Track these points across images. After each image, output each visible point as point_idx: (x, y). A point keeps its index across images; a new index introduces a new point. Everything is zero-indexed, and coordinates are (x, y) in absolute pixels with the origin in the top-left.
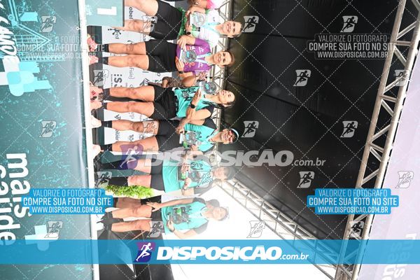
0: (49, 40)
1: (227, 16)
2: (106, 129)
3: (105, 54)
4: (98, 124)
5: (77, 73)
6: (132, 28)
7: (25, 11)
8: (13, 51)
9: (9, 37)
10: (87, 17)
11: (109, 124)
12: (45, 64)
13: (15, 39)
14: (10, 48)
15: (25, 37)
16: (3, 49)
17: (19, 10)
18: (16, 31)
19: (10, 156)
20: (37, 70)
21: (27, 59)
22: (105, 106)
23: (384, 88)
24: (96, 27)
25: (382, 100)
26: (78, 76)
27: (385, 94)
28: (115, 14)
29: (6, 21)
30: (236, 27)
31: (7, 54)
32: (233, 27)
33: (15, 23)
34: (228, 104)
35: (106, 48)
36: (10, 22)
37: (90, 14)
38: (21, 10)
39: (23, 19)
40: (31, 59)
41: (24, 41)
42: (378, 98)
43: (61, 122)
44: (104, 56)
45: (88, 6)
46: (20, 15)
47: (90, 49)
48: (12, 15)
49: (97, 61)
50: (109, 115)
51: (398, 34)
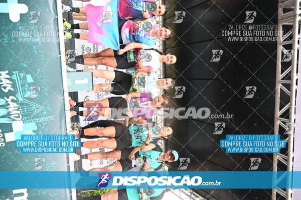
0: (44, 107)
1: (161, 69)
2: (84, 161)
3: (81, 109)
4: (77, 158)
5: (63, 127)
6: (98, 89)
7: (28, 90)
8: (19, 117)
9: (16, 109)
10: (69, 87)
11: (86, 156)
12: (41, 123)
13: (21, 110)
14: (17, 115)
15: (27, 107)
16: (12, 117)
17: (24, 91)
18: (22, 104)
19: (15, 192)
20: (36, 128)
21: (29, 122)
22: (82, 144)
23: (278, 113)
24: (74, 92)
25: (279, 121)
26: (63, 129)
27: (280, 117)
28: (87, 82)
29: (15, 99)
30: (168, 81)
31: (15, 120)
32: (165, 82)
33: (20, 99)
34: (168, 136)
35: (82, 105)
36: (17, 99)
37: (70, 84)
38: (25, 90)
39: (26, 96)
40: (31, 121)
41: (27, 110)
42: (275, 120)
43: (52, 162)
44: (80, 110)
45: (69, 80)
46: (24, 93)
47: (71, 106)
48: (19, 94)
49: (76, 114)
50: (85, 151)
51: (280, 76)
